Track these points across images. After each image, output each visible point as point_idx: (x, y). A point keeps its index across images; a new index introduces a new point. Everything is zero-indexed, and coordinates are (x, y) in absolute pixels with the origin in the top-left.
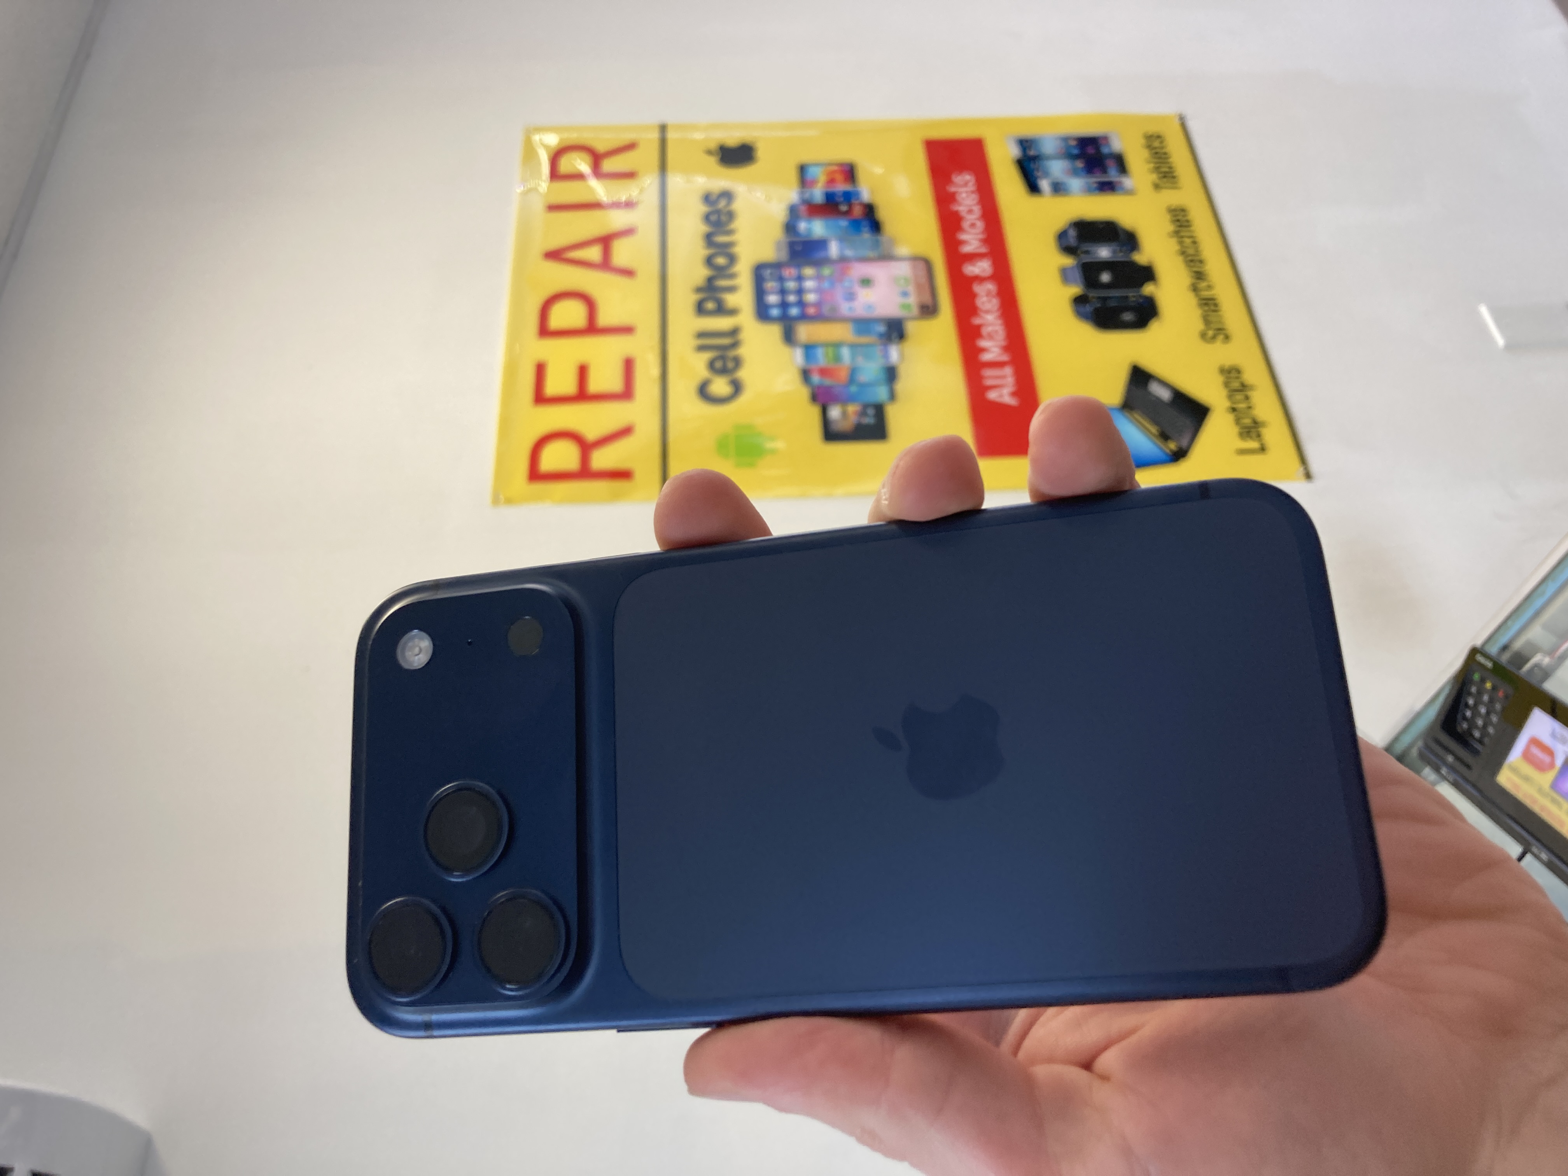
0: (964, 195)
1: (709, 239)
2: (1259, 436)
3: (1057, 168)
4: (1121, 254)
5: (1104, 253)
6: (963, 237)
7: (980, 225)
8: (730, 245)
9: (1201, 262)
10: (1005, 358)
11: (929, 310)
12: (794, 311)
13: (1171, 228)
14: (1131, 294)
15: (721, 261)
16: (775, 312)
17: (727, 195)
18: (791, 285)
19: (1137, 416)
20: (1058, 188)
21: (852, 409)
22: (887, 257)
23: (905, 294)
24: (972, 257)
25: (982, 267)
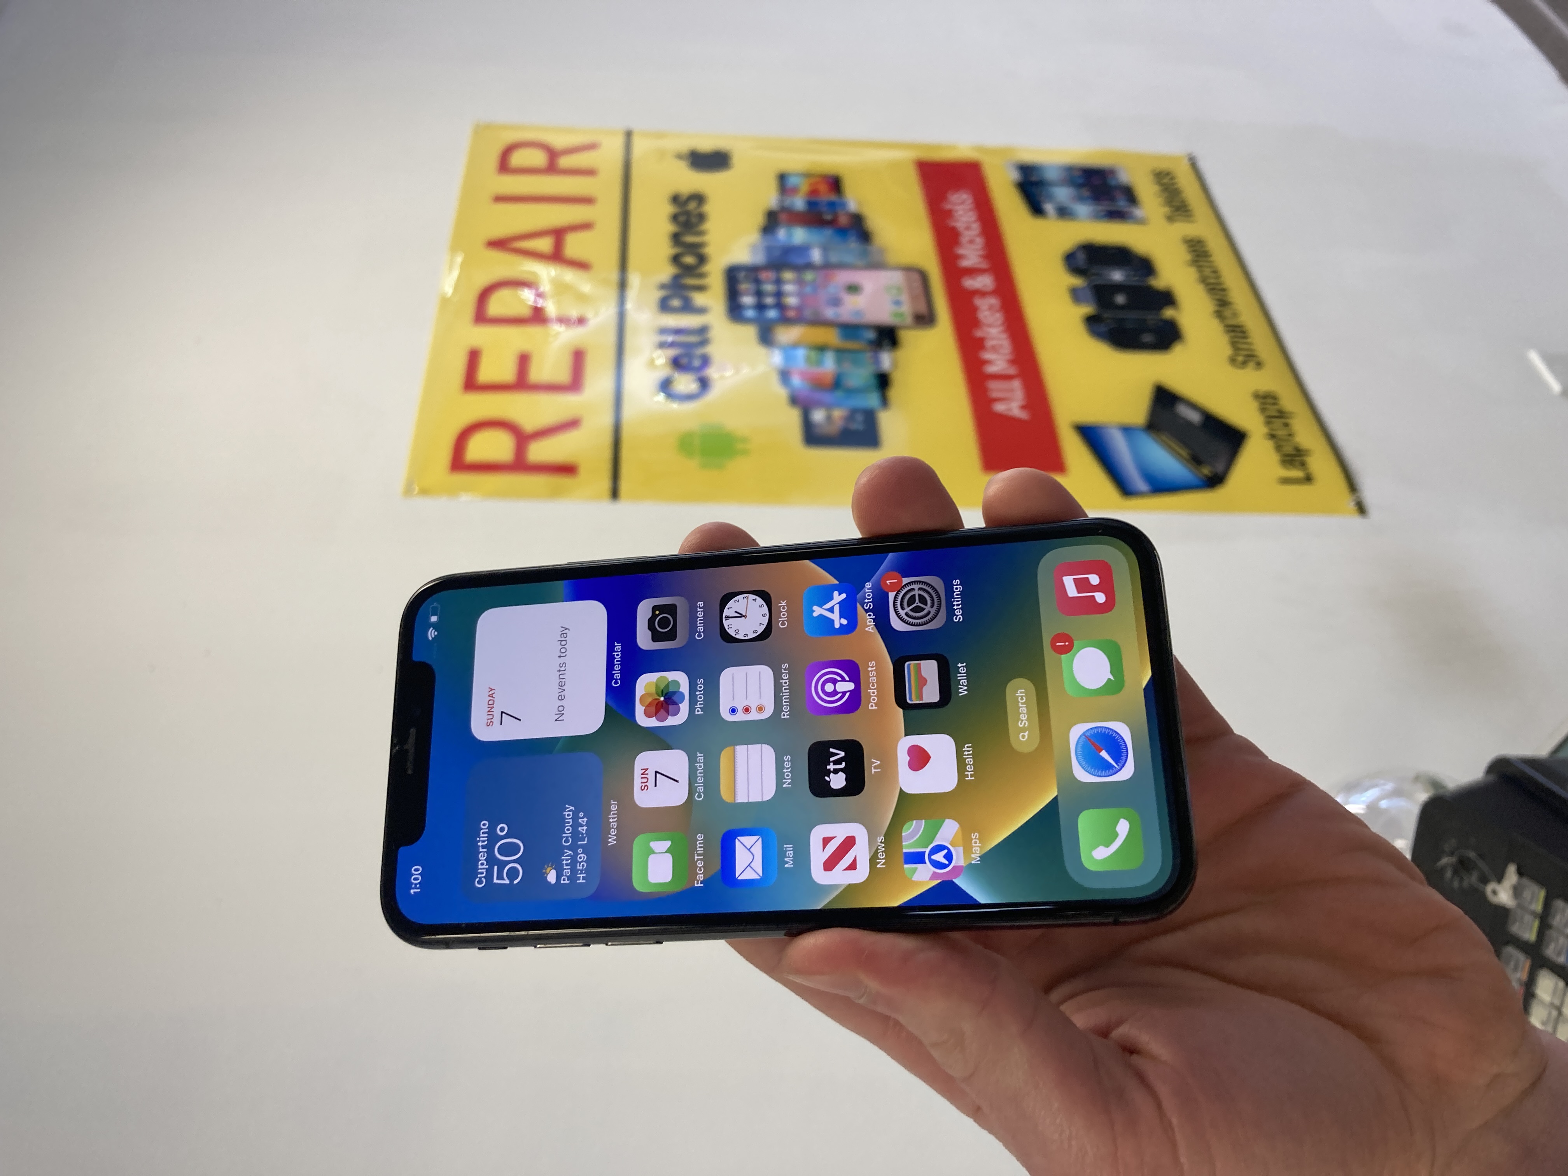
0: (961, 212)
1: (676, 238)
2: (1303, 464)
3: (1063, 194)
4: (1136, 278)
5: (1117, 276)
6: (961, 251)
7: (980, 242)
8: (701, 245)
9: (1224, 290)
10: (1012, 371)
11: (925, 319)
12: (772, 314)
13: (1189, 257)
14: (1150, 318)
15: (689, 260)
16: (750, 313)
17: (699, 198)
18: (769, 288)
19: (1164, 438)
20: (1064, 213)
21: (838, 414)
22: (877, 265)
23: (897, 303)
24: (971, 272)
25: (984, 282)
